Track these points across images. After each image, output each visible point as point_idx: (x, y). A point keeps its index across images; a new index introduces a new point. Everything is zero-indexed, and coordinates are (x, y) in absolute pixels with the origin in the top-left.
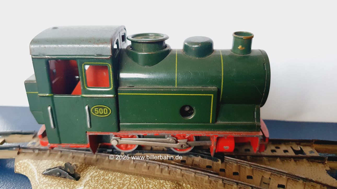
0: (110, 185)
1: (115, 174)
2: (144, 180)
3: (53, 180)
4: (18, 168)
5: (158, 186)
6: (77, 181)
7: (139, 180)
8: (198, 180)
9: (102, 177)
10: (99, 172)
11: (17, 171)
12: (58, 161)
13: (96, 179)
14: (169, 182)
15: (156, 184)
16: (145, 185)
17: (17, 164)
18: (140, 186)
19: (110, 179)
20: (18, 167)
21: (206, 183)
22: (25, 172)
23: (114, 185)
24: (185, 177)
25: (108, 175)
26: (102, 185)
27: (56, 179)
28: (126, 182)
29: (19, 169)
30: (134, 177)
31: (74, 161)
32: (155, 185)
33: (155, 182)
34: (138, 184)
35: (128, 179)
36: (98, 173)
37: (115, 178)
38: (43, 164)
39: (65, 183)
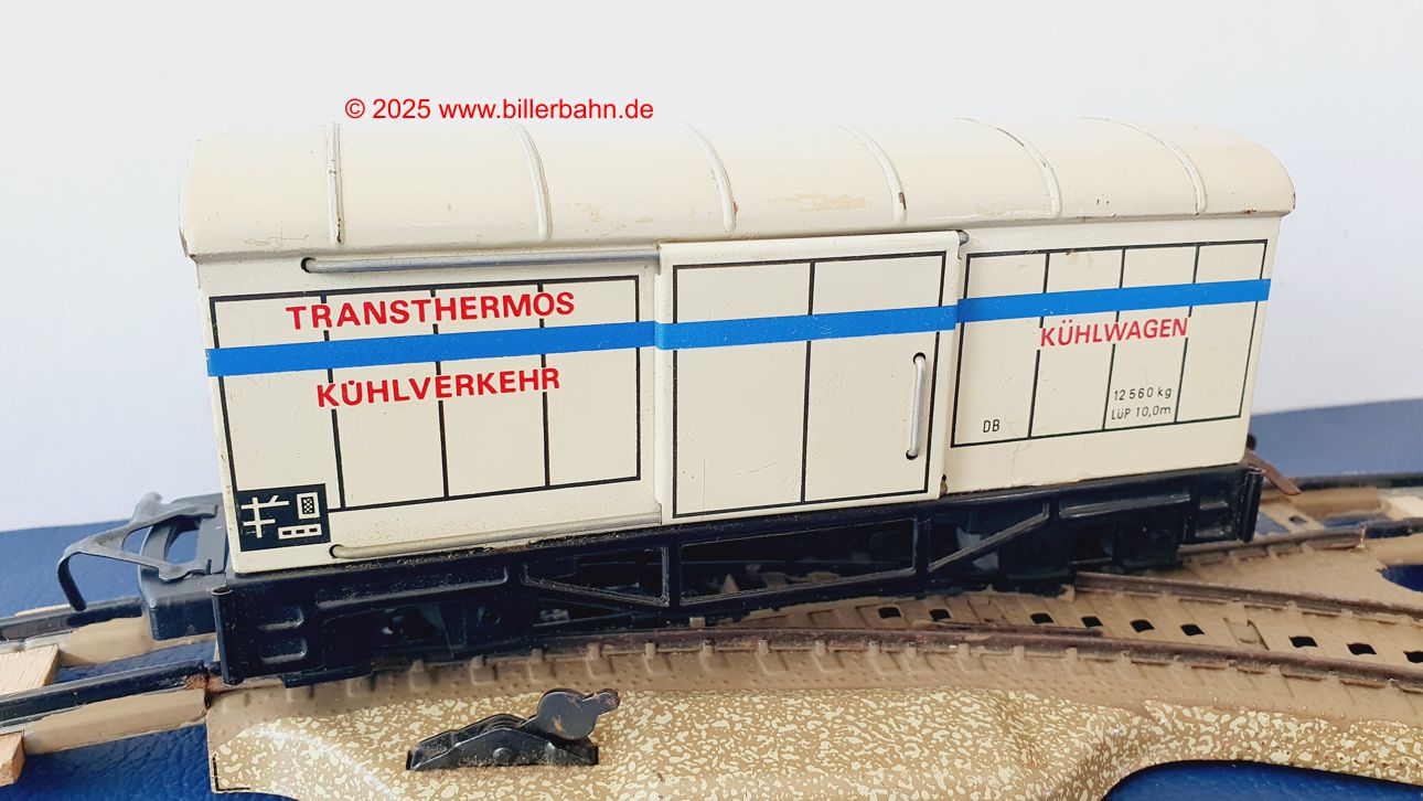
0: (760, 752)
1: (742, 703)
2: (873, 705)
3: (481, 783)
4: (228, 770)
5: (941, 716)
6: (597, 768)
7: (853, 708)
8: (1046, 672)
9: (698, 726)
10: (671, 710)
11: (224, 783)
12: (434, 701)
13: (681, 737)
14: (964, 695)
15: (927, 709)
16: (891, 721)
17: (225, 750)
18: (879, 731)
19: (738, 727)
20: (231, 764)
21: (1077, 674)
22: (278, 780)
23: (773, 746)
24: (994, 669)
25: (718, 715)
26: (727, 757)
27: (497, 778)
28: (811, 725)
29: (235, 774)
30: (825, 702)
31: (511, 688)
32: (925, 715)
33: (917, 705)
34: (863, 725)
35: (806, 712)
36: (669, 717)
37: (755, 721)
38: (372, 728)
39: (546, 783)
